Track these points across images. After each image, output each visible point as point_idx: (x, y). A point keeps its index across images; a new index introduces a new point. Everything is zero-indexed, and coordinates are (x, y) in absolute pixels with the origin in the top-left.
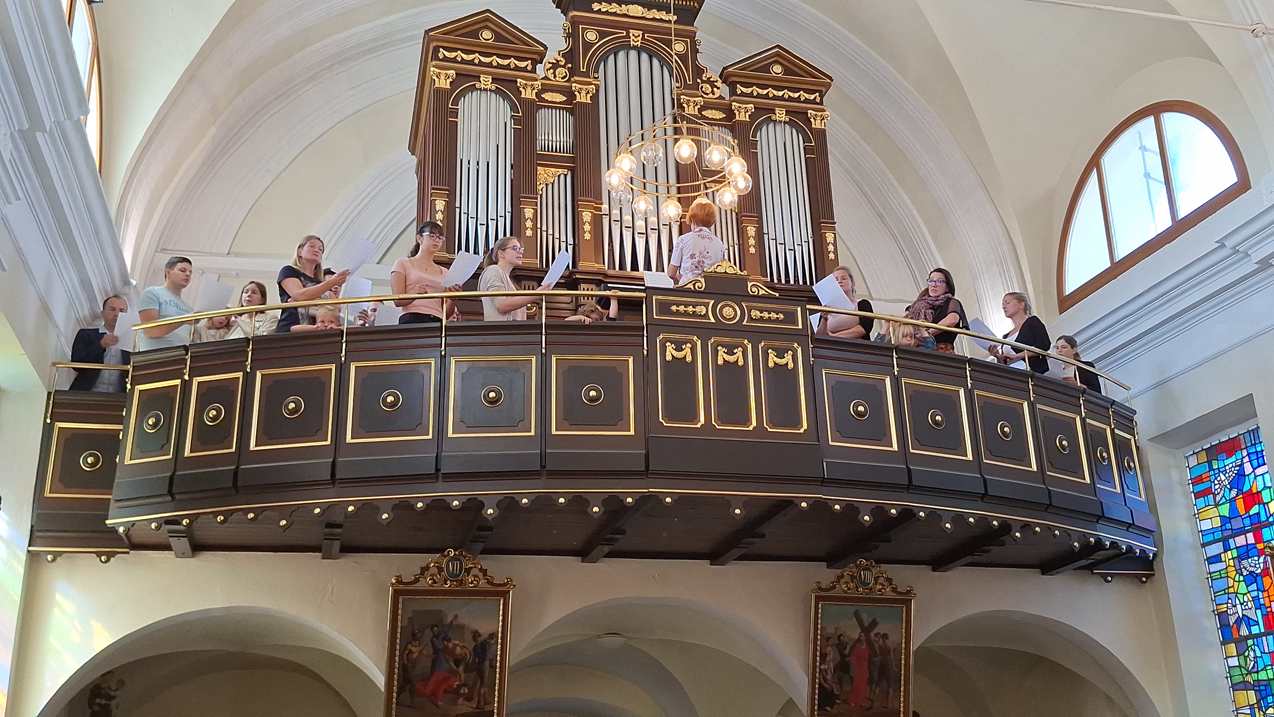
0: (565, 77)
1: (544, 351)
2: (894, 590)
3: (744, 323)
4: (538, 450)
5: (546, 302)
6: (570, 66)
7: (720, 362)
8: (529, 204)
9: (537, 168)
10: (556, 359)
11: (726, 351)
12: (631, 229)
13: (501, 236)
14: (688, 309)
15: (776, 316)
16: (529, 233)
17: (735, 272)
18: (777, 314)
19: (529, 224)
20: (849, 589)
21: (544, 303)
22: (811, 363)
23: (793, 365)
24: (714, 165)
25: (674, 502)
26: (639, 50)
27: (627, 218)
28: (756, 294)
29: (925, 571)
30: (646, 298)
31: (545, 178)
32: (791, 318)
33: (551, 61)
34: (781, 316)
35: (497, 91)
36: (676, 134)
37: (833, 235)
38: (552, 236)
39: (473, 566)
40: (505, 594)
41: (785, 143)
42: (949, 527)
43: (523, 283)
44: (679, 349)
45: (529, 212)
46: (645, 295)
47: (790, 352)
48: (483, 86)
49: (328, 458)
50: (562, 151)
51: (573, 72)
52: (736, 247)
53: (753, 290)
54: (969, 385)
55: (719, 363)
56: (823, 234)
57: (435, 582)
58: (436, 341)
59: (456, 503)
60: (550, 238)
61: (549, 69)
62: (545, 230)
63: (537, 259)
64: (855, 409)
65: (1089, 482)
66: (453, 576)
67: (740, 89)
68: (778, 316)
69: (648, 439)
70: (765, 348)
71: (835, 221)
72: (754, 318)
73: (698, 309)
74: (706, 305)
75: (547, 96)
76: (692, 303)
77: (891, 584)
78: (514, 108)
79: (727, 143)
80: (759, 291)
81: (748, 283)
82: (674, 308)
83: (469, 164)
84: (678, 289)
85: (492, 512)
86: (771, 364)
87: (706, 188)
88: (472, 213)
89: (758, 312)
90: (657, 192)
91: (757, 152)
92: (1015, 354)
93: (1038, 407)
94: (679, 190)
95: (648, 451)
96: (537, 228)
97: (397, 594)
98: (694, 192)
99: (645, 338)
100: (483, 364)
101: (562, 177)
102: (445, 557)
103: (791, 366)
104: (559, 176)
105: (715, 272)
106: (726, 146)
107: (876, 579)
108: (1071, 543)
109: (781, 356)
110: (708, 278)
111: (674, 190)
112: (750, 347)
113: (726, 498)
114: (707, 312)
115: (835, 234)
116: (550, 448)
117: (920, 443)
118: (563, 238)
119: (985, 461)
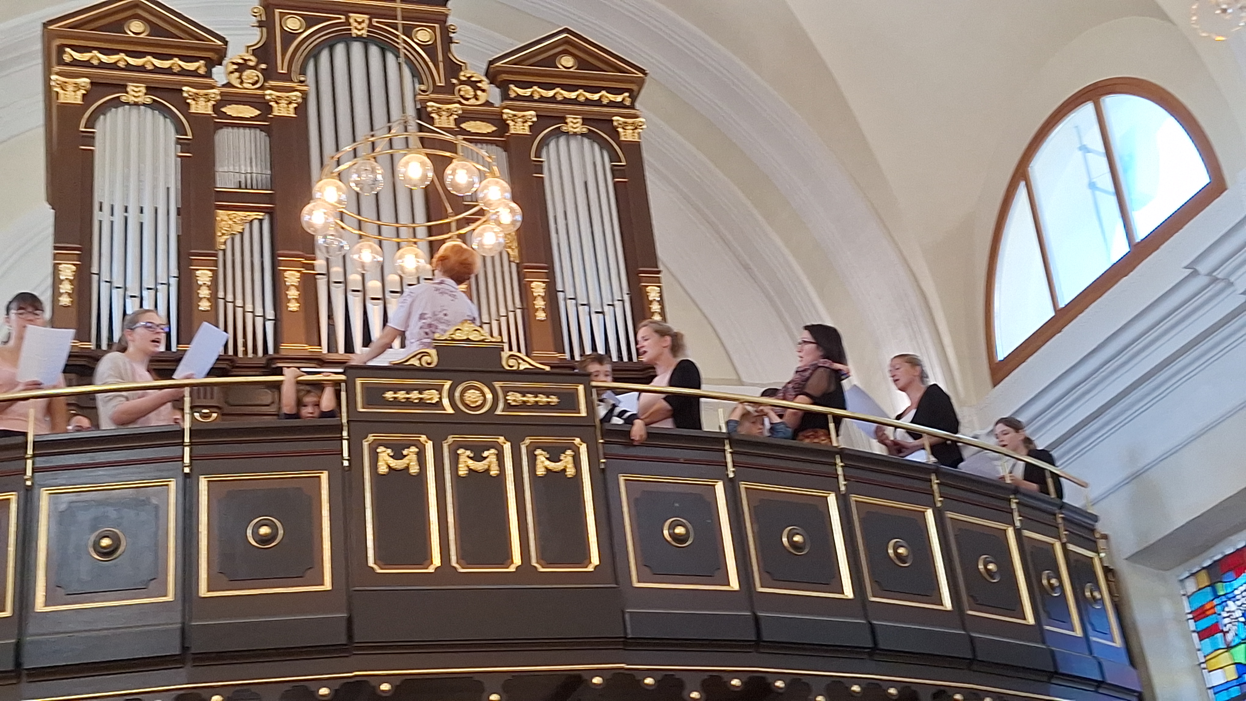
0: (256, 82)
1: (187, 470)
3: (498, 412)
4: (179, 624)
6: (263, 66)
7: (463, 472)
8: (204, 264)
9: (216, 213)
10: (207, 481)
11: (471, 455)
12: (361, 294)
14: (412, 395)
15: (546, 399)
16: (204, 305)
17: (482, 338)
18: (548, 397)
19: (204, 292)
22: (602, 467)
23: (573, 471)
24: (459, 189)
25: (396, 689)
26: (366, 42)
27: (354, 278)
28: (515, 368)
30: (346, 382)
31: (230, 226)
32: (569, 401)
33: (234, 61)
34: (554, 399)
35: (154, 106)
37: (658, 289)
38: (241, 309)
44: (397, 456)
45: (203, 276)
46: (344, 378)
47: (569, 452)
48: (132, 99)
50: (255, 187)
51: (269, 74)
52: (519, 312)
53: (511, 364)
54: (843, 489)
55: (460, 473)
56: (644, 289)
60: (239, 312)
61: (232, 72)
62: (232, 300)
64: (671, 531)
65: (1032, 623)
67: (515, 90)
68: (549, 400)
69: (352, 594)
70: (531, 448)
71: (660, 268)
72: (514, 404)
73: (426, 395)
74: (439, 389)
75: (231, 110)
76: (419, 387)
78: (180, 129)
80: (519, 364)
82: (389, 395)
83: (112, 209)
86: (541, 471)
88: (118, 281)
89: (519, 395)
91: (543, 178)
93: (949, 516)
94: (430, 231)
95: (352, 612)
96: (218, 298)
98: (445, 233)
99: (345, 443)
101: (256, 223)
103: (570, 472)
104: (251, 222)
105: (453, 339)
109: (555, 457)
110: (441, 348)
112: (507, 447)
113: (476, 678)
114: (440, 398)
115: (660, 287)
116: (197, 618)
117: (772, 577)
118: (259, 311)
119: (873, 599)
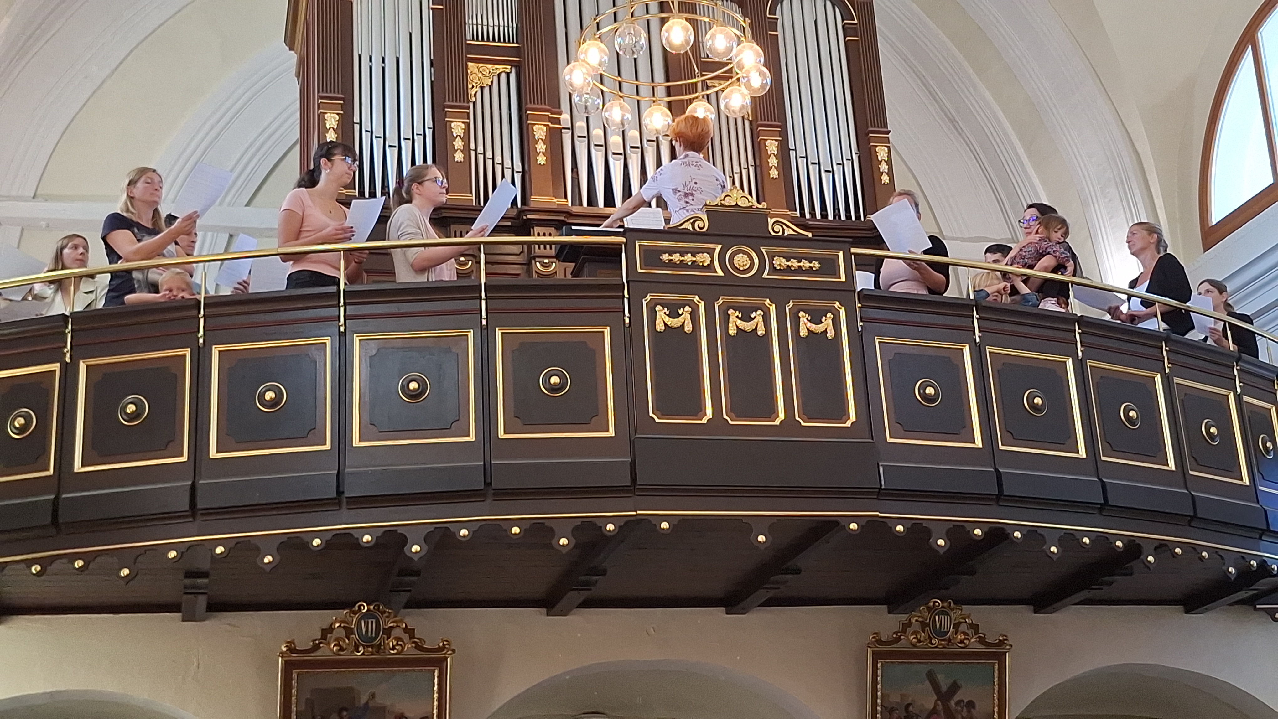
1: (484, 322)
2: (982, 641)
3: (765, 276)
4: (481, 461)
5: (484, 253)
7: (732, 331)
8: (459, 116)
9: (467, 65)
10: (502, 333)
11: (740, 316)
12: (603, 148)
13: (419, 161)
14: (686, 257)
15: (807, 265)
16: (459, 156)
17: (750, 204)
18: (810, 262)
19: (458, 144)
20: (919, 641)
21: (482, 256)
22: (860, 329)
23: (833, 332)
24: (718, 55)
25: (673, 527)
27: (597, 133)
28: (780, 234)
29: (1024, 612)
30: (626, 244)
31: (480, 79)
32: (830, 267)
34: (816, 265)
36: (662, 11)
37: (886, 149)
38: (491, 161)
39: (395, 624)
40: (440, 663)
41: (816, 22)
42: (1056, 551)
43: (453, 227)
44: (674, 314)
45: (457, 128)
46: (624, 240)
47: (829, 315)
49: (183, 480)
50: (502, 40)
52: (752, 170)
53: (775, 230)
54: (1080, 354)
55: (730, 332)
56: (872, 148)
57: (342, 649)
58: (332, 311)
59: (367, 538)
60: (489, 163)
62: (482, 152)
63: (471, 193)
64: (922, 391)
65: (1248, 484)
66: (367, 640)
68: (812, 265)
69: (633, 441)
70: (795, 310)
71: (889, 129)
72: (778, 268)
73: (699, 258)
74: (711, 252)
76: (691, 250)
77: (977, 632)
79: (734, 23)
80: (783, 230)
81: (769, 219)
82: (665, 257)
83: (371, 61)
84: (670, 230)
85: (419, 549)
86: (803, 333)
87: (708, 88)
88: (378, 131)
89: (783, 260)
90: (638, 94)
91: (777, 35)
92: (1144, 309)
93: (1175, 381)
94: (669, 91)
95: (635, 457)
96: (470, 149)
97: (288, 666)
98: (690, 94)
99: (626, 301)
100: (399, 343)
101: (503, 76)
102: (355, 613)
103: (831, 334)
104: (499, 75)
105: (722, 205)
106: (733, 27)
107: (956, 626)
108: (1224, 568)
109: (816, 319)
110: (713, 213)
111: (661, 91)
112: (773, 308)
113: (745, 520)
114: (712, 261)
115: (889, 147)
116: (497, 458)
117: (1013, 437)
118: (508, 163)
119: (1103, 458)
